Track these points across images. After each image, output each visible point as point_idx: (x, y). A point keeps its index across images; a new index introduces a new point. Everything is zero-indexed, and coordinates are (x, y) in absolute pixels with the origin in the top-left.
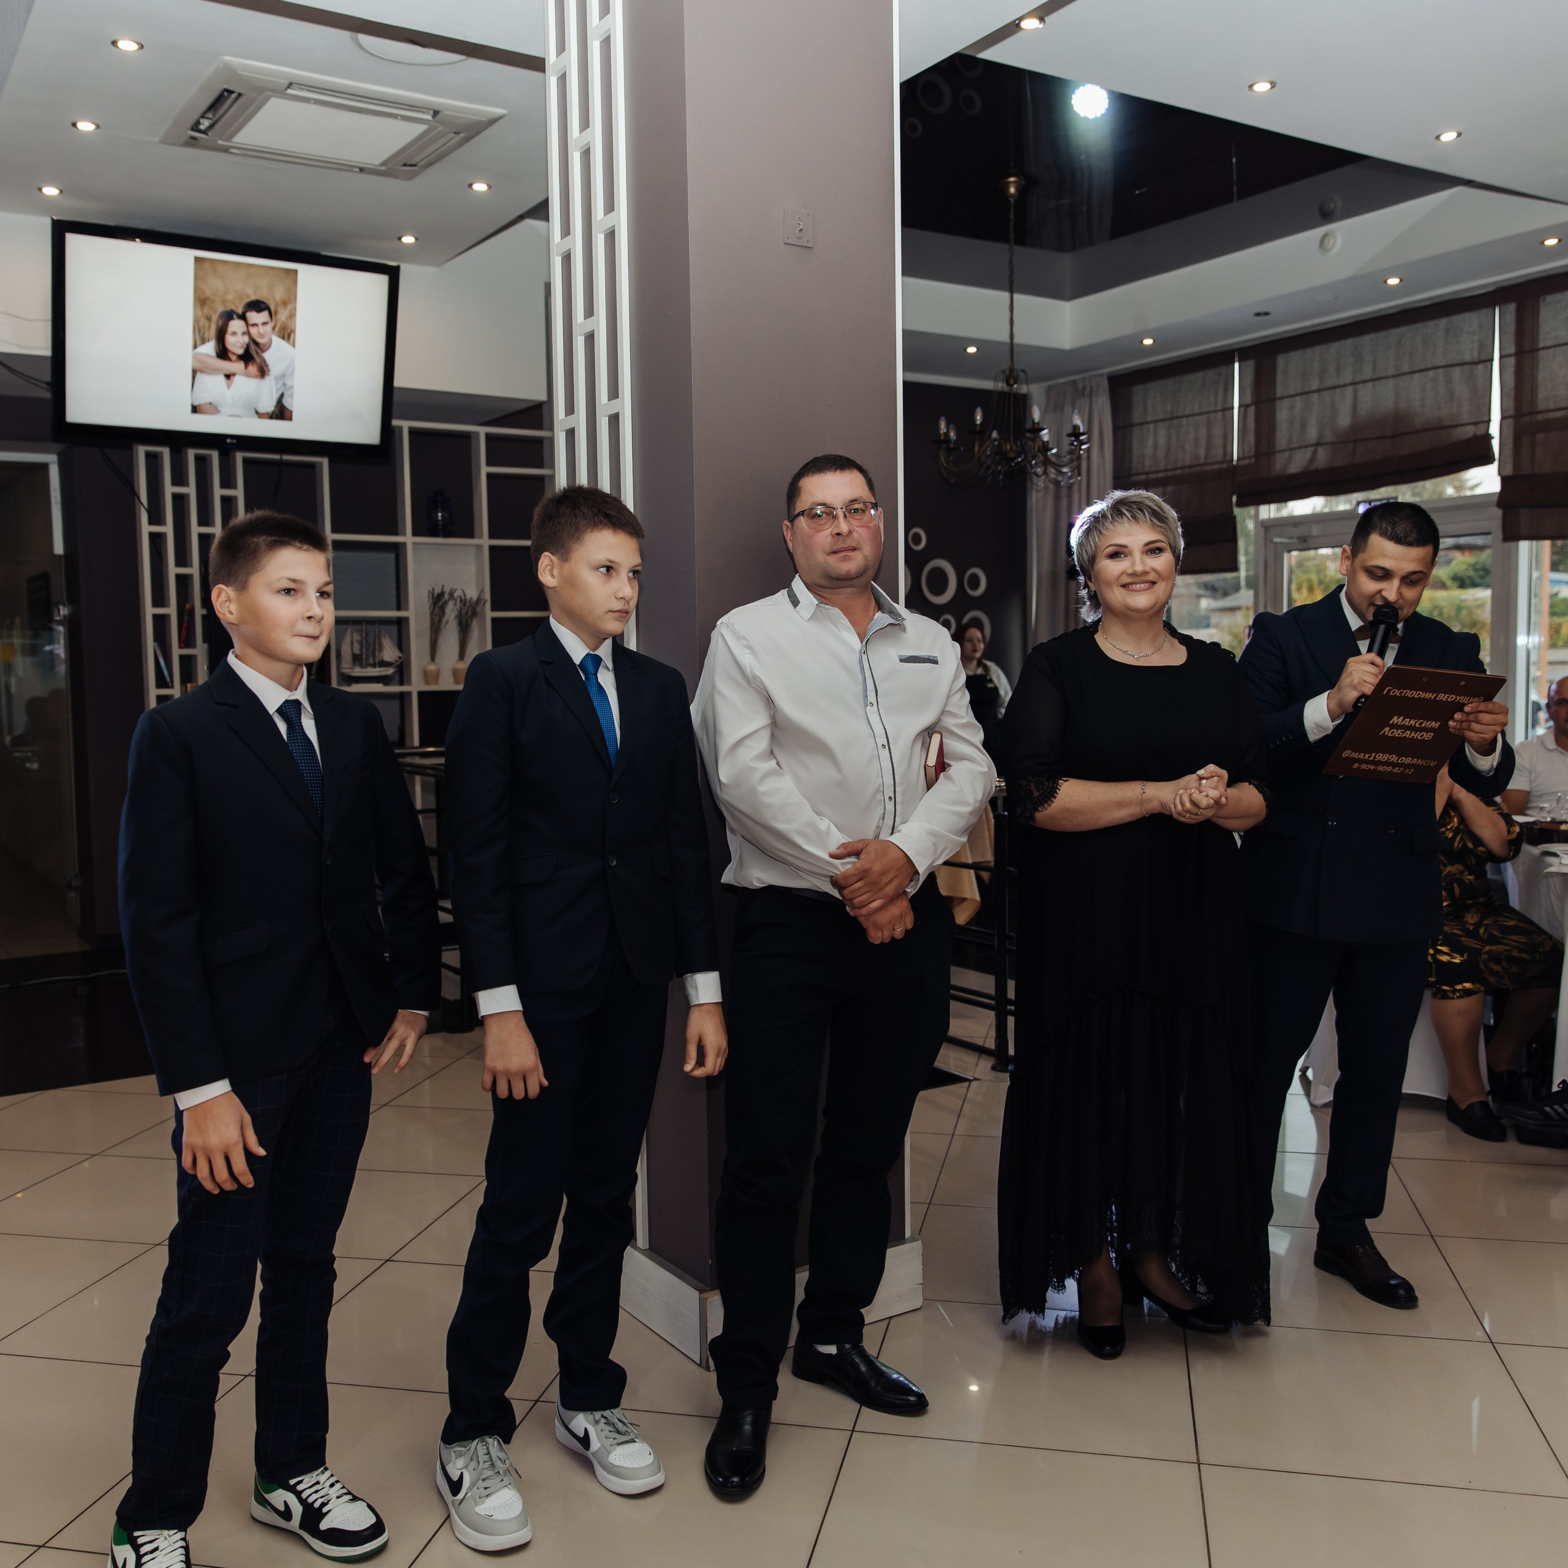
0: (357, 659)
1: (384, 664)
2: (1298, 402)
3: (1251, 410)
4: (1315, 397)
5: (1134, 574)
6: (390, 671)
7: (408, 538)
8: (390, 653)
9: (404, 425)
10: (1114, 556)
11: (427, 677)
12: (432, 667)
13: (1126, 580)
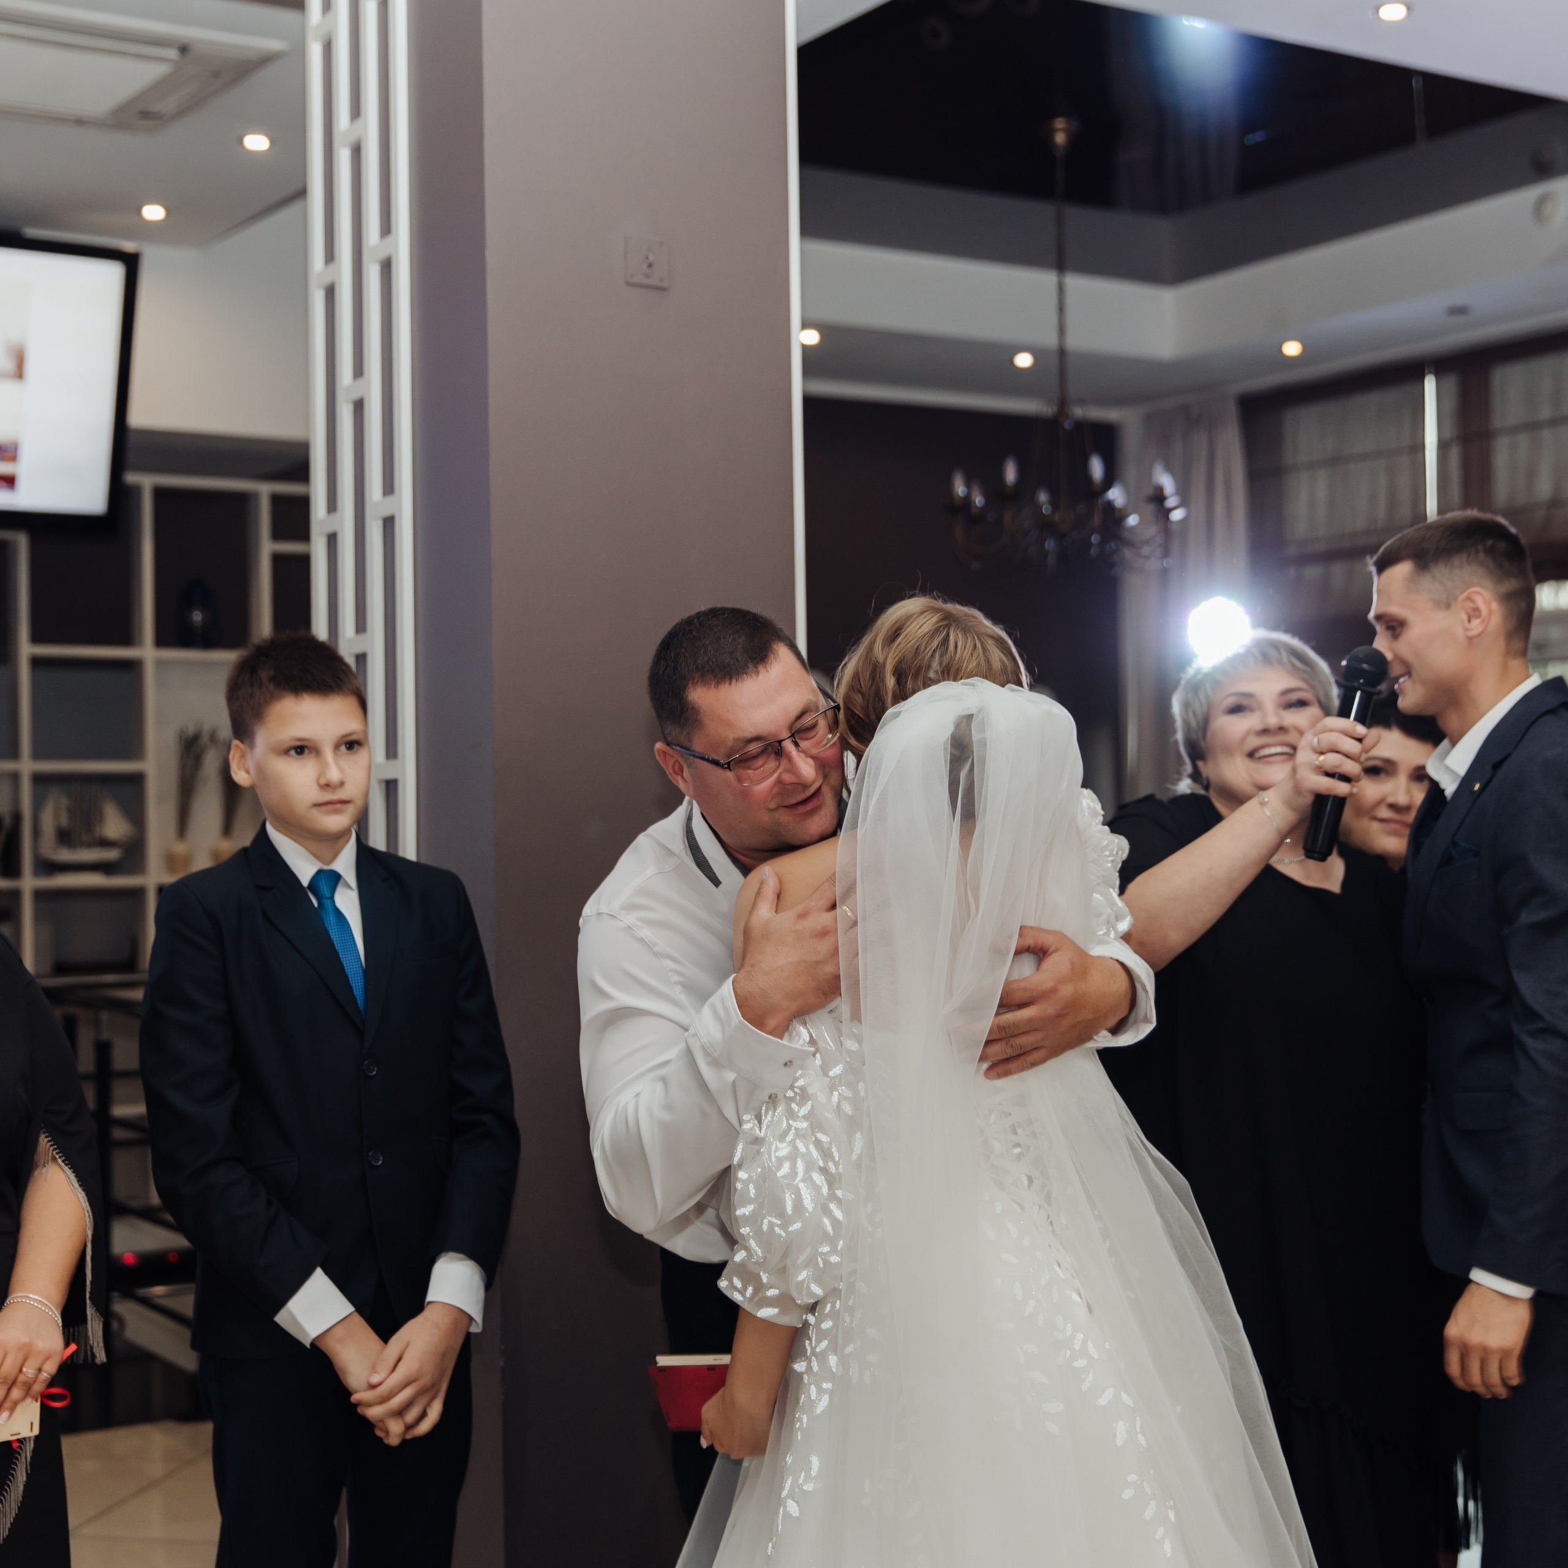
0: (65, 837)
1: (105, 843)
2: (1523, 441)
3: (1455, 453)
4: (1546, 434)
5: (1265, 731)
6: (112, 855)
7: (147, 652)
8: (114, 826)
9: (145, 482)
10: (1236, 709)
11: (171, 861)
12: (180, 848)
13: (1254, 742)
